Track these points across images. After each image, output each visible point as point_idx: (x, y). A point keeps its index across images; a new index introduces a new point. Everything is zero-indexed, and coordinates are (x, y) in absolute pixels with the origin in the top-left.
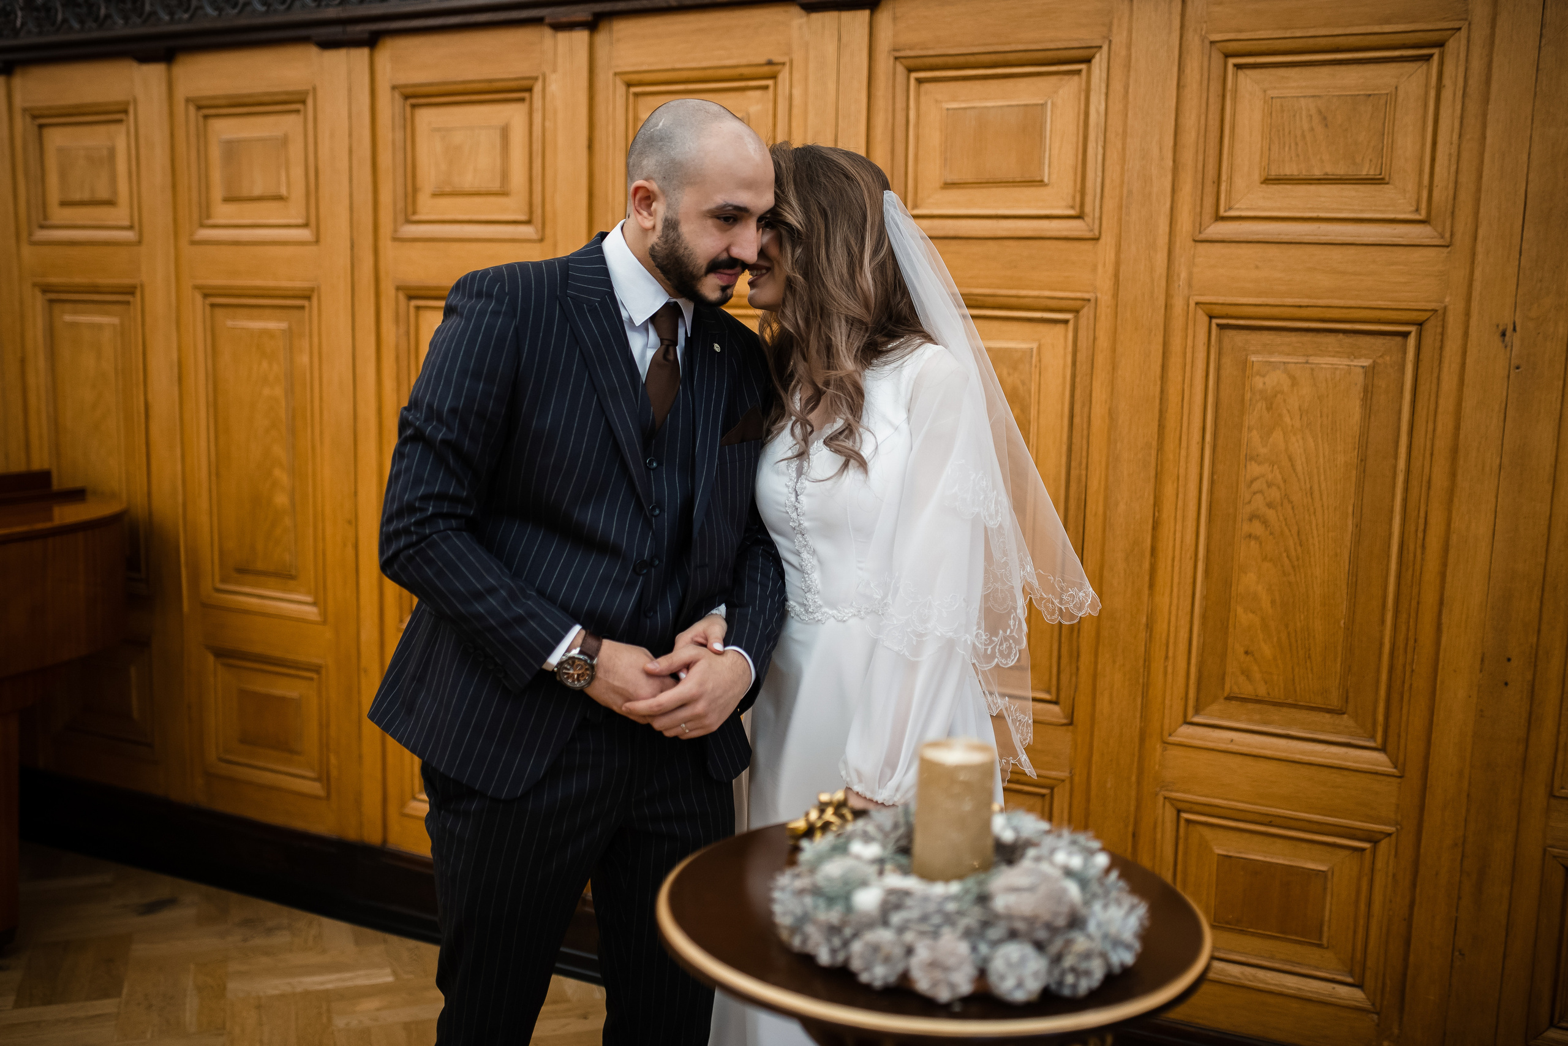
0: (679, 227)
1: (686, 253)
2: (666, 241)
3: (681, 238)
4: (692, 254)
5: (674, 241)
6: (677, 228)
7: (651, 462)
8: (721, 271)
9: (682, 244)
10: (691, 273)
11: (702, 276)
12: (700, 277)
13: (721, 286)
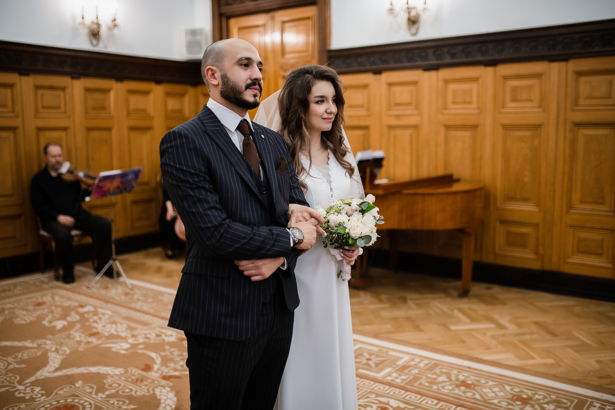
0: (227, 75)
1: (233, 84)
2: (225, 84)
3: (229, 79)
4: (236, 83)
5: (227, 82)
6: (226, 76)
7: (264, 191)
8: (251, 87)
9: (230, 81)
10: (239, 91)
11: (243, 91)
12: (243, 92)
13: (253, 95)
